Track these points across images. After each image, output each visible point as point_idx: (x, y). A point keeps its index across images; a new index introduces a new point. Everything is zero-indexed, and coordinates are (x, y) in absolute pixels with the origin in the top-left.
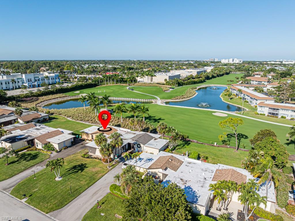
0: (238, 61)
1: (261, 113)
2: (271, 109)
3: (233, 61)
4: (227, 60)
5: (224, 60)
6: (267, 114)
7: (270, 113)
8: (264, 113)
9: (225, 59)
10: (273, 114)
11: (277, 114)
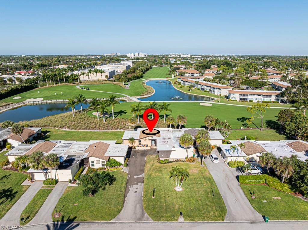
0: (143, 55)
1: (234, 99)
2: (241, 95)
3: (139, 55)
4: (133, 54)
5: (129, 54)
6: (238, 100)
7: (241, 99)
8: (236, 99)
9: (131, 53)
10: (243, 99)
11: (247, 99)
